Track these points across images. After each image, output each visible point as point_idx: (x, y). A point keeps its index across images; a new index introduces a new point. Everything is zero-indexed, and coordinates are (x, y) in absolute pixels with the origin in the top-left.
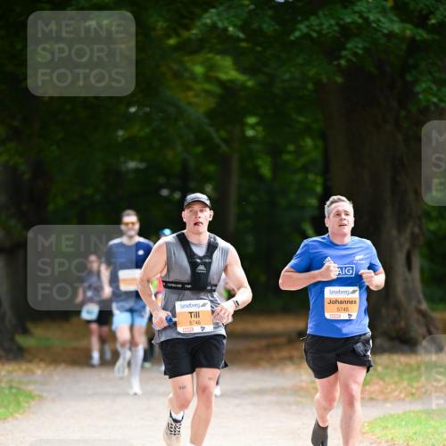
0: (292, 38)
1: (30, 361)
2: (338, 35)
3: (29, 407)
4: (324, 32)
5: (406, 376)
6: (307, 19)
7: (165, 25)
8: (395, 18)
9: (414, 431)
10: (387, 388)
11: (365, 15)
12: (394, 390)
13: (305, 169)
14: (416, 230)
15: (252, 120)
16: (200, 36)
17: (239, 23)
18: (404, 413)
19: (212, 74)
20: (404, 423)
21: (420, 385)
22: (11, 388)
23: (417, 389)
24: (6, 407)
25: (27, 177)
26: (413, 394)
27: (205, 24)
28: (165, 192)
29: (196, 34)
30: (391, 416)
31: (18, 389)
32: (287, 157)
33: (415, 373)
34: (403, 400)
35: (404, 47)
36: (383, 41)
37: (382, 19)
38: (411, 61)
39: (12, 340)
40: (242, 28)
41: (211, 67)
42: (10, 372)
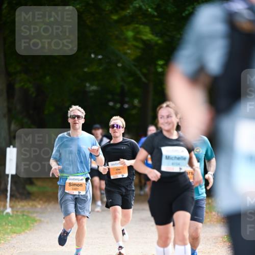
0: (184, 15)
1: (34, 200)
3: (34, 227)
6: (193, 4)
7: (110, 8)
15: (161, 62)
16: (131, 14)
17: (154, 7)
19: (138, 36)
22: (23, 215)
24: (21, 227)
25: (34, 95)
27: (135, 7)
28: (111, 104)
29: (129, 13)
31: (27, 216)
39: (24, 188)
40: (156, 9)
41: (138, 32)
42: (23, 207)
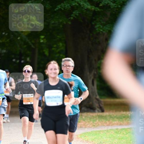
0: (55, 10)
2: (70, 9)
4: (66, 8)
5: (92, 120)
6: (60, 4)
8: (89, 4)
9: (94, 137)
10: (86, 124)
11: (79, 3)
12: (88, 124)
13: (59, 53)
14: (95, 73)
15: (42, 37)
18: (91, 132)
20: (91, 135)
21: (97, 122)
23: (96, 124)
26: (94, 126)
28: (14, 60)
30: (87, 132)
32: (53, 49)
33: (95, 119)
34: (91, 127)
35: (91, 14)
36: (85, 11)
37: (85, 4)
38: (94, 18)
